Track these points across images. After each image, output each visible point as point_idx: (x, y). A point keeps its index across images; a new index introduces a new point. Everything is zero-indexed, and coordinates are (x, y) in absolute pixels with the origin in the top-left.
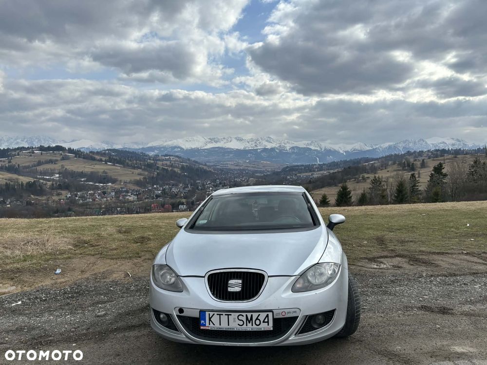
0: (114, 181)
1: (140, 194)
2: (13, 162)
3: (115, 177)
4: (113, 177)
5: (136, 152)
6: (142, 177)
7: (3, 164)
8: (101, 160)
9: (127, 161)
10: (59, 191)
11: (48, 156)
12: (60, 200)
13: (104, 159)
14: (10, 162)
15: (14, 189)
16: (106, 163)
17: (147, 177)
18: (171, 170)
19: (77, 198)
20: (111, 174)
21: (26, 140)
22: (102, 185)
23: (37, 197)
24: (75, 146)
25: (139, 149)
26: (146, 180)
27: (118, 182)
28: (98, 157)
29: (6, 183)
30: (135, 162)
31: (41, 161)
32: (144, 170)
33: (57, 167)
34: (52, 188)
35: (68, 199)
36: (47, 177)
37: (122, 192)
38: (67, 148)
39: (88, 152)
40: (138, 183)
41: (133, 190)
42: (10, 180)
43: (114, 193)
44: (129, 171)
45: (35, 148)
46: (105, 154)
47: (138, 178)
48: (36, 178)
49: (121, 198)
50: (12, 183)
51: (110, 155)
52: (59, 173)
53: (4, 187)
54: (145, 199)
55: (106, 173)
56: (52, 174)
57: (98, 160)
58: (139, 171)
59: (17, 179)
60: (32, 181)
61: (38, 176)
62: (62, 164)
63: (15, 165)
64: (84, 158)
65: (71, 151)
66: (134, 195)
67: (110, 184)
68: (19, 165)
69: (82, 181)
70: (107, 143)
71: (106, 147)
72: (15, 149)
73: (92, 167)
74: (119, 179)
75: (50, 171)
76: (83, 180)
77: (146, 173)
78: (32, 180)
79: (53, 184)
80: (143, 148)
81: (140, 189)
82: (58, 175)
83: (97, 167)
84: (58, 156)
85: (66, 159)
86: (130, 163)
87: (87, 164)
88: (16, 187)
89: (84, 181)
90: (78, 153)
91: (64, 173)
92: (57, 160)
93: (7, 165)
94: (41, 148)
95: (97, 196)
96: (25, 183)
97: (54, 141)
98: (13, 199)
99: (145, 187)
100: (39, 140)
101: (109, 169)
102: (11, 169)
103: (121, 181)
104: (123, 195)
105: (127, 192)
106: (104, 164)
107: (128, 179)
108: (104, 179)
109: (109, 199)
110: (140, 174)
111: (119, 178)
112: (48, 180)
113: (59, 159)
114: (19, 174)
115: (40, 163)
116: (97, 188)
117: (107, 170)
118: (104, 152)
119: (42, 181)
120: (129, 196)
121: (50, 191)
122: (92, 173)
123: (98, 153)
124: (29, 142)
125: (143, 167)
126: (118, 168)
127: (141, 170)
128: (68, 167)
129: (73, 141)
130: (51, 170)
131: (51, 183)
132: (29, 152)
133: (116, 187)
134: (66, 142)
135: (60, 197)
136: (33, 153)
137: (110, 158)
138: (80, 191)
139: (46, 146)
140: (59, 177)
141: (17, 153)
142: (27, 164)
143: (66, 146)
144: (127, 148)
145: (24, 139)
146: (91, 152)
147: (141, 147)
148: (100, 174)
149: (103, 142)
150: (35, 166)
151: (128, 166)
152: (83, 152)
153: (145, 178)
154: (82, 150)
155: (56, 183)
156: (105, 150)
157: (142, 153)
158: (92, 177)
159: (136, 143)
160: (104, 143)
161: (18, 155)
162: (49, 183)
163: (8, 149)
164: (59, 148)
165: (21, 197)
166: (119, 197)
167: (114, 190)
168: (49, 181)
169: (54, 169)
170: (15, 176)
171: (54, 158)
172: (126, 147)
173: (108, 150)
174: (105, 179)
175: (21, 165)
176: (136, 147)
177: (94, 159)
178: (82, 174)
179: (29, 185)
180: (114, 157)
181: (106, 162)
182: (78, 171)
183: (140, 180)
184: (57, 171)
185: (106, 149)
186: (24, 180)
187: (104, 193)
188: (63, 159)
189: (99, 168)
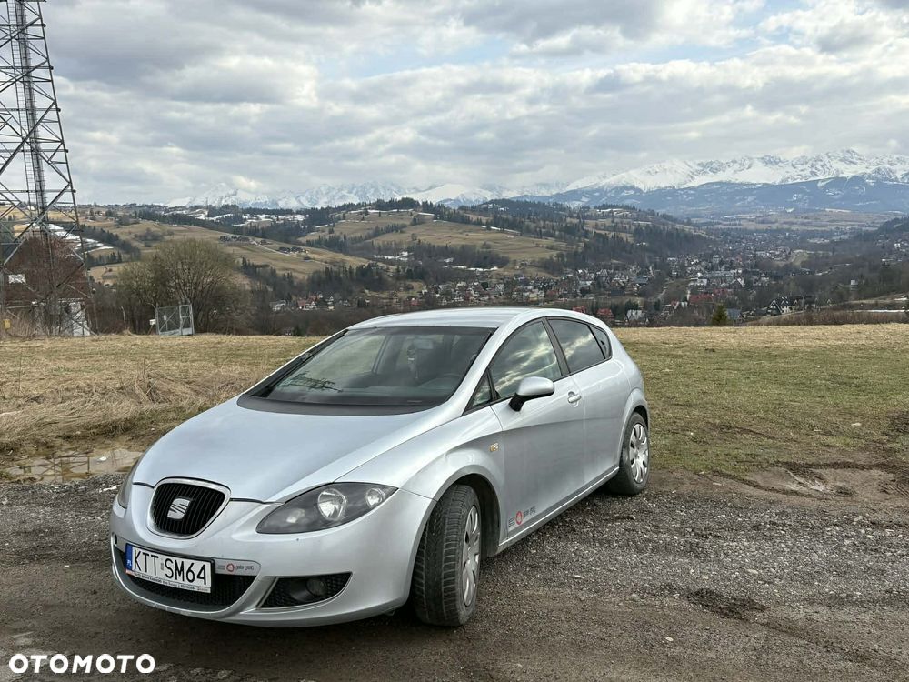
0: (502, 263)
1: (549, 287)
2: (337, 232)
3: (506, 255)
4: (501, 255)
5: (544, 204)
6: (555, 253)
7: (321, 234)
8: (479, 223)
9: (527, 222)
10: (408, 282)
11: (389, 219)
12: (410, 298)
13: (484, 220)
14: (331, 231)
15: (339, 280)
16: (489, 229)
17: (564, 253)
18: (613, 237)
19: (438, 295)
20: (498, 250)
21: (354, 191)
22: (481, 270)
23: (374, 293)
24: (434, 198)
25: (551, 197)
26: (563, 260)
27: (510, 265)
28: (474, 217)
29: (327, 268)
30: (542, 223)
31: (380, 227)
32: (560, 238)
33: (404, 238)
34: (398, 277)
35: (422, 296)
36: (390, 258)
37: (517, 283)
38: (421, 203)
39: (457, 208)
40: (546, 265)
41: (537, 281)
42: (333, 263)
43: (502, 286)
44: (530, 242)
45: (370, 204)
46: (486, 209)
47: (547, 255)
48: (373, 259)
49: (515, 295)
50: (335, 269)
51: (496, 211)
52: (408, 250)
53: (324, 276)
54: (561, 297)
55: (488, 247)
56: (397, 251)
57: (475, 223)
58: (550, 241)
59: (343, 261)
60: (367, 265)
61: (375, 256)
62: (415, 232)
63: (339, 237)
64: (449, 220)
65: (427, 207)
66: (540, 289)
67: (495, 268)
68: (345, 238)
69: (446, 264)
70: (491, 188)
71: (489, 196)
72: (339, 207)
73: (464, 236)
74: (512, 259)
75: (393, 246)
76: (448, 261)
77: (564, 245)
78: (366, 263)
79: (398, 270)
80: (558, 194)
81: (551, 277)
82: (406, 254)
83: (473, 235)
84: (405, 218)
85: (419, 224)
86: (533, 226)
87: (454, 231)
88: (341, 276)
89: (450, 263)
90: (439, 211)
91: (417, 250)
92: (405, 226)
93: (327, 238)
94: (380, 205)
95: (472, 292)
96: (354, 268)
97: (399, 191)
98: (337, 296)
99: (561, 273)
100: (376, 190)
101: (495, 241)
102: (334, 244)
103: (515, 262)
104: (518, 290)
105: (526, 283)
106: (485, 230)
107: (527, 258)
108: (485, 258)
109: (493, 297)
110: (551, 248)
111: (512, 257)
112: (391, 263)
113: (408, 223)
114: (346, 253)
115: (377, 233)
116: (473, 276)
117: (490, 240)
118: (484, 206)
119: (380, 264)
120: (531, 291)
121: (394, 282)
122: (463, 247)
123: (474, 209)
124: (360, 193)
125: (557, 233)
126: (510, 236)
127: (553, 239)
128: (421, 238)
129: (431, 188)
130: (395, 244)
131: (395, 267)
132: (361, 213)
133: (506, 273)
134: (420, 191)
135: (411, 293)
136: (367, 213)
137: (495, 217)
138: (444, 282)
139: (387, 200)
140: (408, 257)
141: (341, 215)
142: (359, 234)
143: (419, 198)
144: (526, 196)
145: (353, 188)
146: (462, 208)
147: (554, 192)
148: (478, 249)
149: (485, 187)
150: (370, 238)
151: (528, 231)
152: (449, 209)
153: (560, 256)
154: (446, 205)
155: (404, 269)
156: (487, 203)
157: (556, 204)
158: (464, 255)
159: (545, 185)
160: (486, 189)
161: (344, 218)
162: (394, 268)
163: (329, 208)
164: (408, 203)
165: (350, 292)
166: (511, 294)
167: (502, 279)
168: (393, 265)
169: (401, 243)
170: (340, 256)
171: (401, 222)
172: (526, 193)
173: (492, 202)
174: (487, 259)
175: (348, 237)
176: (544, 192)
177: (466, 221)
178: (446, 251)
179: (363, 272)
180: (504, 216)
181: (488, 225)
182: (440, 244)
183: (551, 258)
184: (405, 246)
185: (489, 199)
186: (354, 262)
187: (485, 286)
188: (415, 223)
189: (476, 238)
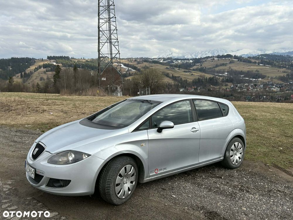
0: (263, 77)
1: (282, 87)
2: (203, 66)
3: (265, 74)
4: (263, 74)
5: (283, 56)
6: (285, 74)
7: (198, 67)
8: (255, 63)
9: (275, 62)
10: (227, 83)
11: (221, 61)
12: (227, 89)
13: (257, 61)
14: (201, 66)
15: (202, 81)
16: (259, 65)
17: (290, 74)
19: (237, 88)
20: (262, 72)
21: (210, 52)
22: (254, 79)
23: (214, 87)
24: (238, 54)
25: (286, 53)
26: (289, 77)
27: (266, 78)
28: (253, 61)
29: (199, 78)
30: (281, 63)
31: (218, 64)
32: (288, 68)
33: (226, 68)
34: (223, 81)
35: (231, 88)
36: (221, 75)
37: (269, 85)
38: (233, 56)
39: (247, 58)
40: (282, 79)
41: (277, 84)
42: (200, 76)
43: (262, 86)
44: (276, 70)
45: (215, 56)
46: (258, 58)
47: (282, 75)
48: (215, 75)
49: (267, 89)
50: (201, 78)
51: (262, 58)
52: (228, 72)
53: (197, 80)
54: (286, 90)
55: (258, 71)
56: (223, 72)
57: (253, 63)
58: (284, 69)
59: (204, 76)
60: (212, 77)
61: (215, 74)
62: (230, 66)
63: (204, 68)
64: (244, 62)
65: (236, 57)
66: (278, 87)
67: (260, 79)
68: (206, 67)
69: (241, 77)
70: (261, 50)
71: (260, 53)
72: (204, 57)
73: (249, 67)
74: (267, 76)
75: (222, 71)
76: (242, 76)
77: (290, 71)
78: (212, 76)
79: (223, 79)
80: (289, 52)
81: (283, 83)
82: (226, 73)
83: (252, 67)
84: (228, 60)
85: (232, 63)
86: (277, 64)
87: (245, 65)
88: (203, 80)
89: (243, 77)
90: (240, 59)
91: (231, 72)
92: (227, 64)
93: (200, 68)
94: (219, 57)
95: (250, 87)
96: (208, 78)
97: (226, 52)
98: (201, 87)
99: (287, 81)
100: (218, 52)
101: (261, 69)
102: (202, 70)
103: (268, 77)
104: (269, 87)
105: (273, 85)
106: (257, 65)
107: (274, 76)
108: (257, 75)
109: (258, 89)
110: (284, 72)
111: (267, 75)
112: (221, 76)
113: (228, 63)
114: (206, 73)
115: (217, 66)
116: (251, 82)
117: (259, 69)
118: (258, 56)
119: (217, 77)
120: (274, 88)
121: (222, 83)
122: (248, 71)
123: (254, 58)
124: (212, 53)
125: (287, 66)
126: (268, 67)
127: (285, 69)
128: (233, 68)
129: (238, 50)
130: (223, 70)
131: (222, 78)
132: (212, 59)
133: (264, 81)
134: (233, 52)
135: (227, 87)
136: (214, 59)
137: (262, 60)
138: (239, 83)
139: (221, 55)
140: (227, 74)
141: (205, 60)
142: (210, 67)
143: (233, 54)
144: (275, 53)
145: (210, 51)
146: (249, 57)
147: (287, 51)
148: (254, 72)
149: (258, 50)
150: (214, 68)
151: (275, 66)
152: (244, 58)
153: (288, 75)
154: (243, 56)
155: (225, 78)
156: (259, 55)
157: (288, 56)
158: (248, 74)
159: (283, 49)
160: (259, 51)
161: (206, 61)
162: (221, 78)
163: (201, 58)
164: (229, 56)
165: (206, 86)
166: (266, 88)
167: (262, 83)
168: (221, 77)
169: (225, 70)
170: (203, 74)
171: (225, 62)
172: (275, 52)
173: (261, 55)
174: (257, 76)
175: (207, 67)
176: (283, 51)
177: (250, 62)
178: (241, 73)
179: (211, 79)
180: (266, 60)
181: (259, 63)
182: (239, 70)
183: (284, 76)
184: (226, 71)
185: (260, 54)
186: (208, 76)
187: (255, 85)
188: (231, 63)
189: (253, 68)
